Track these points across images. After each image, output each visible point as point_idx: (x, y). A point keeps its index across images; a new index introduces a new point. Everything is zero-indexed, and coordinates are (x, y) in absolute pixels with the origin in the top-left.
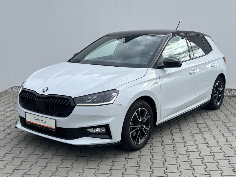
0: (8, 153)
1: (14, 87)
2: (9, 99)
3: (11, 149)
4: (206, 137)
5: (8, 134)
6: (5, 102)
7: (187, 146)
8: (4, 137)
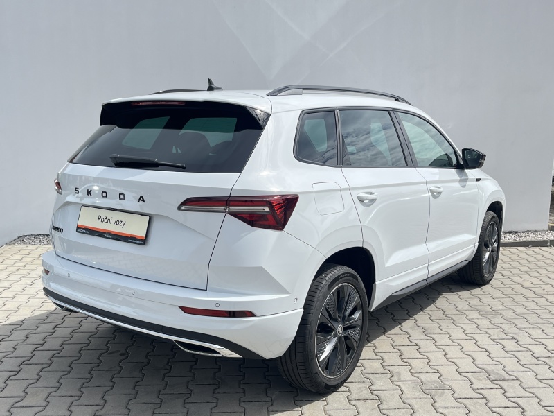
0: (74, 403)
1: (25, 236)
2: (25, 263)
3: (79, 393)
4: (476, 337)
5: (56, 352)
6: (17, 271)
7: (453, 360)
8: (50, 362)
